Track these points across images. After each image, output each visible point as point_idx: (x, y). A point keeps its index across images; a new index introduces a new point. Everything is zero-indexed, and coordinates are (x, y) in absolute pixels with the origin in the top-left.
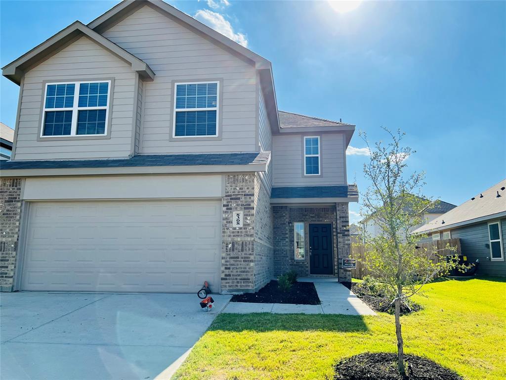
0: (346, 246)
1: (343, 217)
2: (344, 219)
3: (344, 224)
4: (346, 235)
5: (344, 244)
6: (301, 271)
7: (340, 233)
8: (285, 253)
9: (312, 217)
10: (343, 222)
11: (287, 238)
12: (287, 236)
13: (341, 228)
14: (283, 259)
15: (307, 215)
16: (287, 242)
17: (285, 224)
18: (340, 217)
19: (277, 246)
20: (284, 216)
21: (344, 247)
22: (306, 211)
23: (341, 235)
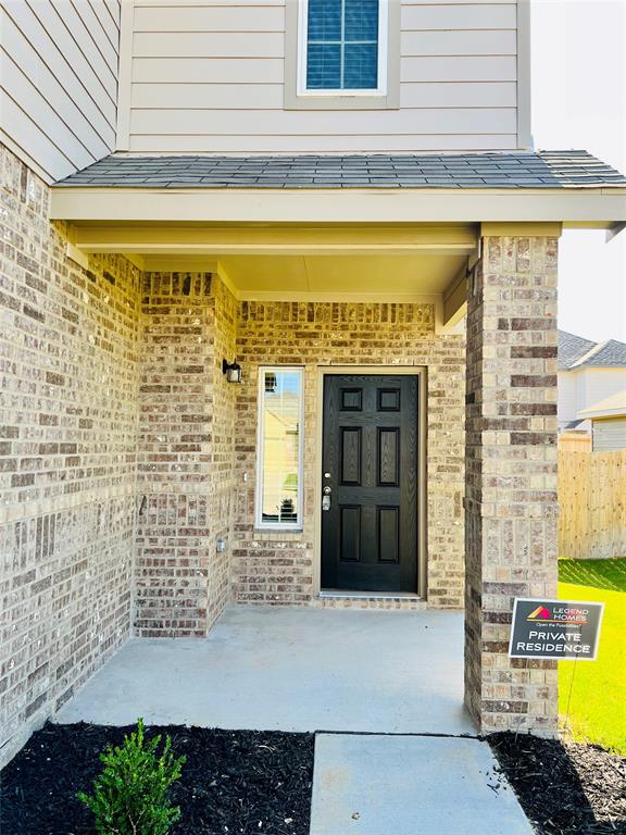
0: (537, 509)
1: (518, 325)
2: (527, 333)
3: (527, 367)
4: (536, 440)
5: (522, 496)
6: (280, 580)
7: (498, 425)
8: (193, 512)
9: (334, 344)
10: (518, 353)
11: (207, 438)
12: (207, 428)
13: (502, 395)
14: (182, 543)
15: (315, 335)
16: (207, 459)
17: (200, 370)
18: (502, 325)
19: (157, 479)
20: (198, 331)
21: (519, 511)
22: (311, 319)
23: (506, 435)
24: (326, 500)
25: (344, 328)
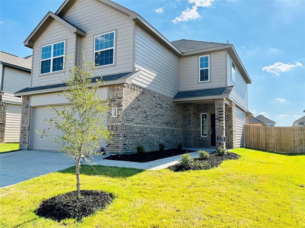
0: (221, 128)
1: (219, 109)
2: (220, 109)
3: (220, 113)
4: (221, 121)
5: (220, 127)
6: (204, 144)
7: (217, 119)
8: (190, 132)
9: (212, 109)
10: (219, 112)
11: (191, 123)
13: (217, 116)
14: (189, 136)
15: (209, 108)
16: (191, 126)
17: (190, 114)
18: (217, 109)
19: (186, 128)
20: (190, 109)
21: (219, 128)
22: (208, 106)
23: (218, 120)
24: (212, 133)
25: (213, 107)
